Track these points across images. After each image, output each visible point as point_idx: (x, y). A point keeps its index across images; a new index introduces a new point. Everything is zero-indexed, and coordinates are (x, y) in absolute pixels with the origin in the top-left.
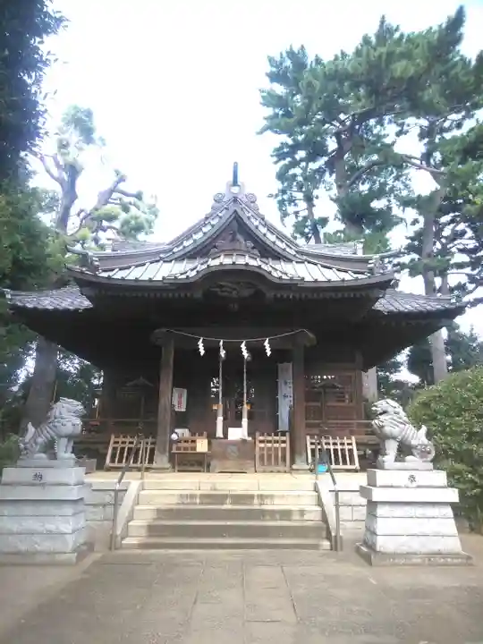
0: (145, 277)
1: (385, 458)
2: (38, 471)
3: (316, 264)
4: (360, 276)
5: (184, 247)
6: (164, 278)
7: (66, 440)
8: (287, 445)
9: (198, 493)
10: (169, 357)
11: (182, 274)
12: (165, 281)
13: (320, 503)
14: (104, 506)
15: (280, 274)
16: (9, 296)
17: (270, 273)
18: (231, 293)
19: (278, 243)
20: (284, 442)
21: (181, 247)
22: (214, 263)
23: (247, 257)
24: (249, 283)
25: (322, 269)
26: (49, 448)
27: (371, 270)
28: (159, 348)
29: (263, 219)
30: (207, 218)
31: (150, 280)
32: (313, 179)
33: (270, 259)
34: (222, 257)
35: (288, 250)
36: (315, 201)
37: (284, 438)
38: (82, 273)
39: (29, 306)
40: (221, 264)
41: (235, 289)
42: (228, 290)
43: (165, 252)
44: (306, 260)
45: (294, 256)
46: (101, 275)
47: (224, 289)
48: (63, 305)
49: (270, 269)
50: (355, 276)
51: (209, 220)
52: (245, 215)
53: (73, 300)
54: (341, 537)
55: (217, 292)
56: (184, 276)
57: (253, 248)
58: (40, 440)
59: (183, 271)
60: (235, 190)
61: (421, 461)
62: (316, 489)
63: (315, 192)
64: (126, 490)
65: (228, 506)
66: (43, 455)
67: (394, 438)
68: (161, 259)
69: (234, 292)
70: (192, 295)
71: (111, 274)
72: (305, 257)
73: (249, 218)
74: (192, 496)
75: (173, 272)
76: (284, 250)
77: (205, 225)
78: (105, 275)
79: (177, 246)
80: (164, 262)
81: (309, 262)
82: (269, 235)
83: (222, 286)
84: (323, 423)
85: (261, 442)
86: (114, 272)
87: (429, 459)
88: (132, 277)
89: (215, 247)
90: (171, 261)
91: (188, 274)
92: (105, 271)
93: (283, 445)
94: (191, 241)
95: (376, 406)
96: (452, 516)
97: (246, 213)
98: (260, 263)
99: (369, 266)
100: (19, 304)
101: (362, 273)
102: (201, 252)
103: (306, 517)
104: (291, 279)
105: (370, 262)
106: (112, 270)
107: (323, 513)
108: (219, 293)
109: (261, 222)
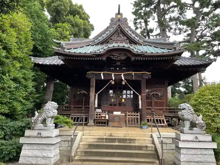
0: (84, 52)
1: (185, 129)
2: (39, 131)
3: (151, 46)
4: (170, 51)
5: (99, 40)
6: (91, 52)
7: (51, 118)
8: (139, 117)
9: (105, 137)
10: (93, 83)
11: (98, 50)
12: (91, 53)
13: (153, 143)
14: (68, 141)
15: (137, 50)
16: (32, 59)
17: (133, 50)
18: (117, 58)
19: (136, 38)
20: (137, 115)
21: (98, 40)
22: (111, 46)
23: (124, 43)
24: (125, 54)
25: (154, 48)
26: (44, 121)
27: (175, 48)
28: (90, 79)
29: (130, 28)
30: (108, 28)
31: (85, 53)
32: (148, 14)
33: (133, 44)
34: (114, 44)
35: (140, 40)
36: (148, 23)
37: (137, 114)
38: (59, 50)
39: (40, 63)
40: (114, 46)
41: (119, 56)
42: (116, 57)
43: (91, 42)
44: (147, 45)
45: (143, 43)
46: (66, 51)
47: (115, 56)
48: (53, 63)
49: (133, 48)
50: (168, 50)
51: (109, 29)
52: (123, 26)
53: (56, 61)
54: (164, 159)
55: (112, 57)
56: (99, 51)
57: (126, 40)
58: (40, 119)
59: (98, 49)
60: (119, 16)
61: (200, 130)
62: (152, 137)
63: (148, 20)
64: (77, 136)
65: (117, 144)
66: (42, 125)
67: (189, 120)
68: (90, 44)
69: (119, 58)
70: (102, 59)
71: (70, 50)
72: (147, 43)
73: (124, 27)
74: (103, 139)
75: (95, 50)
76: (139, 40)
77: (107, 31)
78: (68, 51)
79: (96, 40)
80: (91, 46)
81: (149, 45)
82: (132, 35)
83: (114, 55)
84: (152, 108)
85: (129, 115)
86: (72, 50)
87: (204, 129)
88: (78, 52)
89: (111, 39)
90: (94, 45)
91: (100, 50)
92: (68, 49)
93: (137, 117)
94: (101, 37)
95: (180, 106)
96: (214, 154)
97: (123, 25)
98: (129, 46)
99: (174, 46)
100: (37, 62)
101: (171, 49)
102: (105, 41)
103: (148, 149)
104: (142, 52)
105: (174, 44)
106: (71, 49)
107: (155, 147)
108: (113, 58)
109: (129, 29)
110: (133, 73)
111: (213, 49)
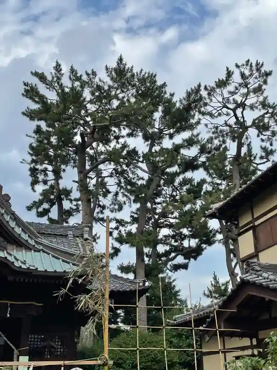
3: (49, 254)
15: (20, 264)
17: (13, 263)
19: (23, 235)
25: (52, 259)
44: (41, 250)
45: (34, 246)
49: (13, 260)
76: (27, 241)
81: (44, 252)
97: (1, 209)
98: (6, 255)
104: (28, 269)
109: (12, 216)
110: (9, 302)
111: (182, 244)
